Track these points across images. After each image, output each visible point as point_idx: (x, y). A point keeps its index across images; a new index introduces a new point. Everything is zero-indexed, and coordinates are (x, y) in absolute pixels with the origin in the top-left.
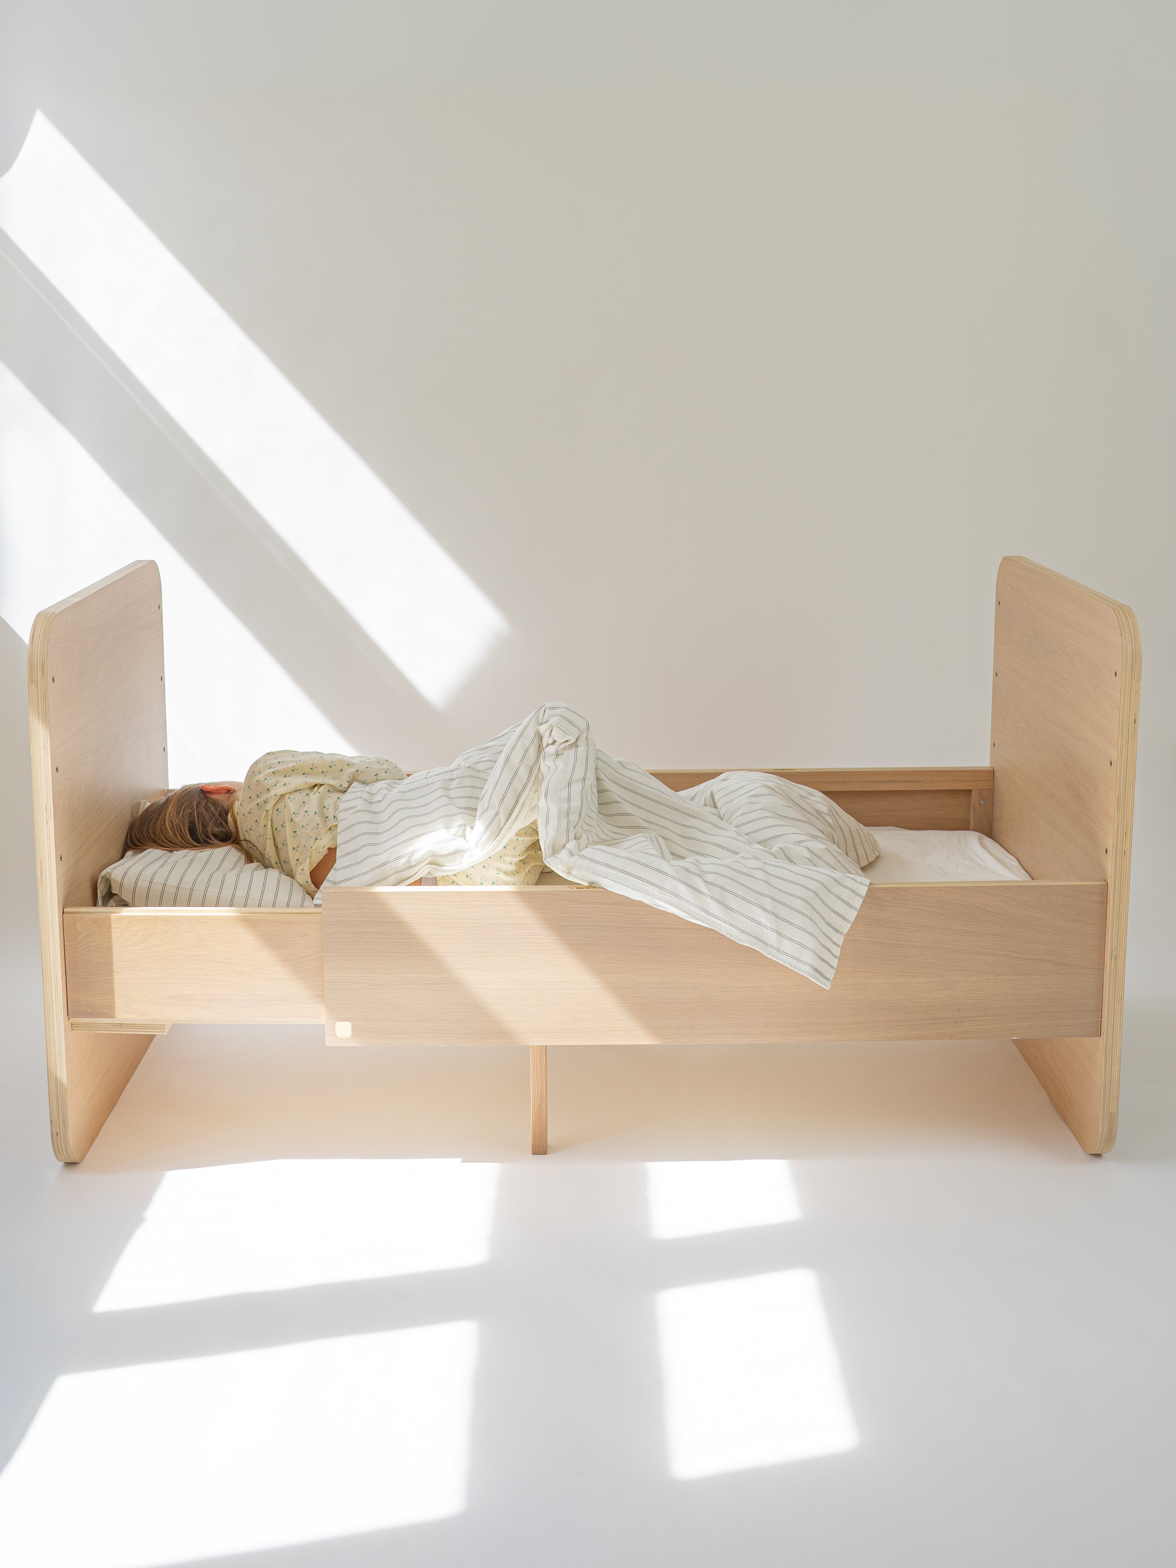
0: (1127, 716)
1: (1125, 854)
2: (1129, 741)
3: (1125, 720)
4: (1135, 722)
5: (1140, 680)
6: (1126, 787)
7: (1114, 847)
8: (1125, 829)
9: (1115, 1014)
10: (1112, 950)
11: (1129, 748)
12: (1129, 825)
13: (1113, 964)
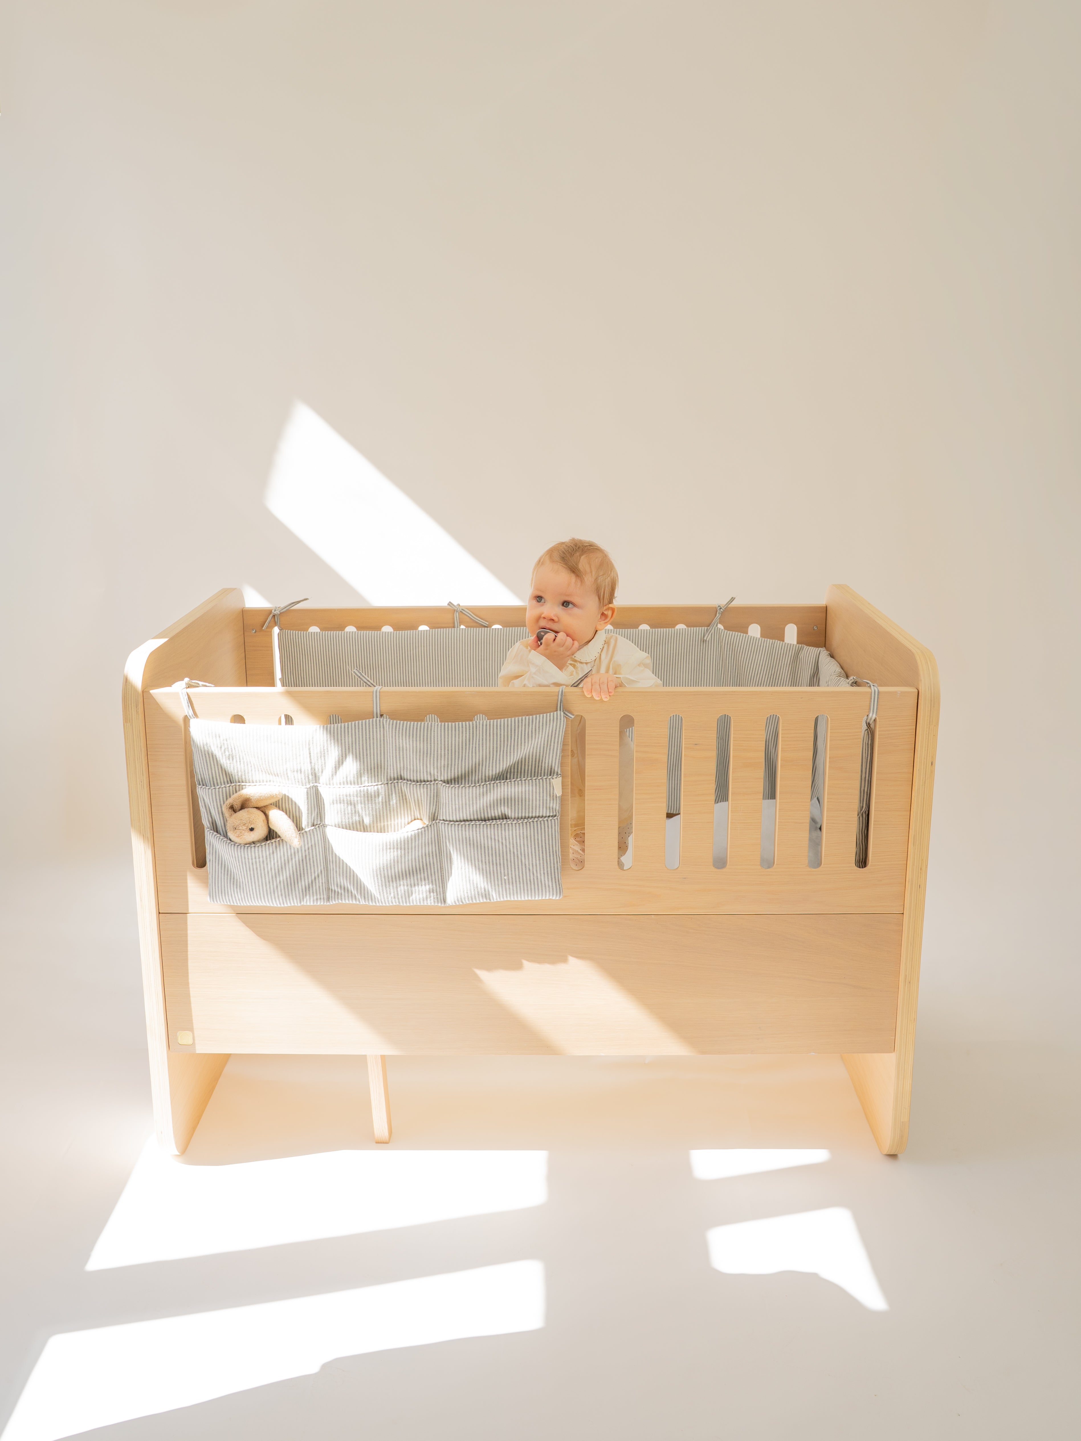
0: (924, 758)
1: (920, 887)
2: (926, 782)
3: (923, 762)
4: (932, 764)
5: (938, 725)
6: (922, 825)
7: (910, 882)
8: (920, 865)
9: (908, 1033)
10: (906, 976)
11: (926, 789)
12: (925, 861)
13: (906, 988)
